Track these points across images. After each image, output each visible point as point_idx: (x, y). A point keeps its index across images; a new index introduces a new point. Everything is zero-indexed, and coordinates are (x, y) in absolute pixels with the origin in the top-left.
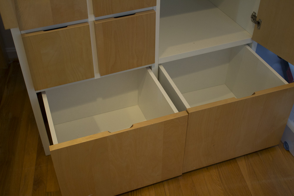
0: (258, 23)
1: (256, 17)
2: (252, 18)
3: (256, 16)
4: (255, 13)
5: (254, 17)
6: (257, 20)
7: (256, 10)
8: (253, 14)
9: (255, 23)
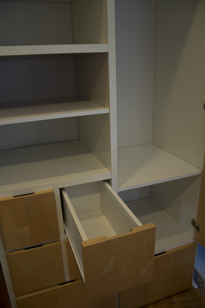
0: (197, 228)
1: (195, 223)
2: (192, 223)
3: (196, 221)
4: (194, 220)
5: (193, 222)
6: (197, 225)
7: (195, 216)
8: (192, 220)
9: (195, 228)
